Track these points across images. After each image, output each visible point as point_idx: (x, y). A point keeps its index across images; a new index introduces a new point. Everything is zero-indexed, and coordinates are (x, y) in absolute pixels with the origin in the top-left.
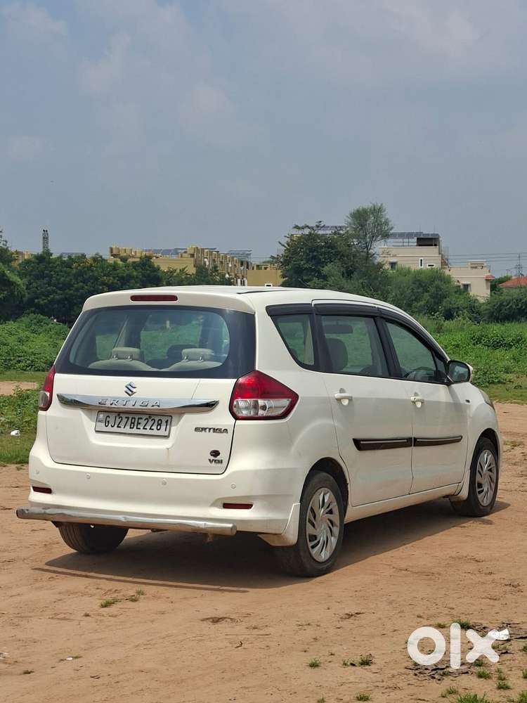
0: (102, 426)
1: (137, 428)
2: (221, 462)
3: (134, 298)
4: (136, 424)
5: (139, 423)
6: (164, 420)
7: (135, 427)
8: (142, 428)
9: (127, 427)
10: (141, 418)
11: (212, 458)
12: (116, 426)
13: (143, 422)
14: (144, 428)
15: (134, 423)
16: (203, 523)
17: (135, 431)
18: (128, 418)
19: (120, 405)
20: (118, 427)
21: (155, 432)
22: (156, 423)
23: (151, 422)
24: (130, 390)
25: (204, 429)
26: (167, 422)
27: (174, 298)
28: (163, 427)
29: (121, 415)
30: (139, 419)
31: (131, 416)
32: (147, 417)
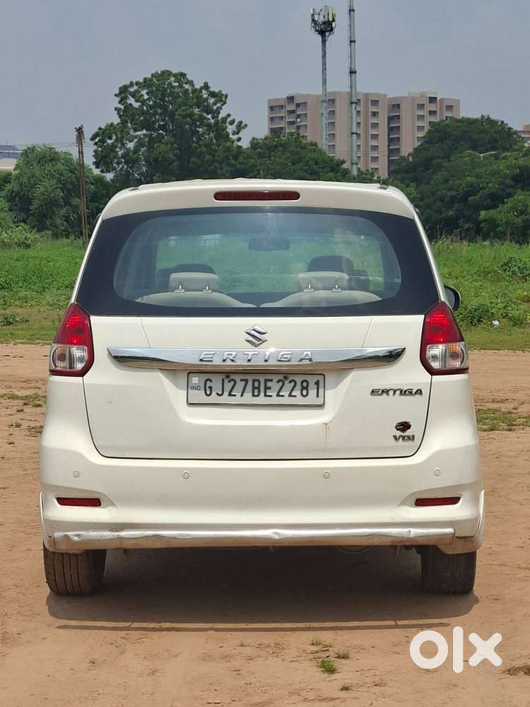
0: (199, 396)
1: (266, 395)
2: (412, 438)
3: (220, 196)
4: (262, 388)
5: (267, 388)
6: (312, 380)
7: (262, 394)
8: (274, 394)
9: (248, 395)
10: (272, 380)
11: (399, 433)
12: (226, 394)
13: (275, 386)
14: (278, 395)
15: (258, 388)
16: (406, 530)
17: (261, 399)
18: (246, 381)
19: (241, 362)
20: (230, 395)
21: (299, 400)
22: (299, 387)
23: (288, 386)
24: (256, 338)
25: (386, 392)
26: (317, 383)
27: (294, 195)
28: (312, 392)
29: (232, 377)
30: (266, 381)
31: (250, 378)
32: (281, 377)
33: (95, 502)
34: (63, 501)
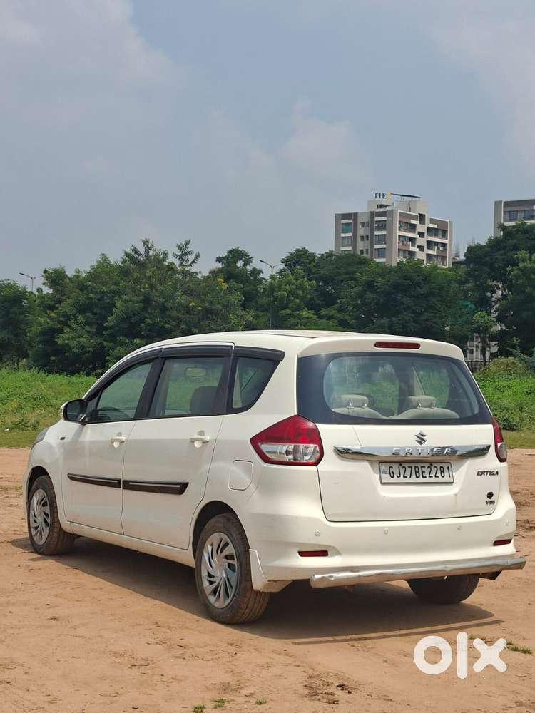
0: (387, 478)
1: (423, 477)
2: (493, 502)
3: (379, 344)
4: (420, 472)
5: (423, 472)
6: (445, 466)
7: (421, 476)
8: (427, 476)
9: (413, 476)
10: (424, 467)
11: (488, 500)
12: (402, 476)
13: (427, 471)
14: (429, 476)
15: (418, 472)
17: (421, 479)
18: (411, 467)
19: (415, 455)
20: (404, 477)
21: (440, 479)
22: (439, 470)
23: (434, 471)
24: (421, 439)
25: (483, 473)
26: (448, 468)
27: (416, 346)
28: (447, 474)
29: (403, 465)
30: (422, 467)
31: (413, 465)
32: (429, 465)
33: (324, 553)
34: (302, 554)
